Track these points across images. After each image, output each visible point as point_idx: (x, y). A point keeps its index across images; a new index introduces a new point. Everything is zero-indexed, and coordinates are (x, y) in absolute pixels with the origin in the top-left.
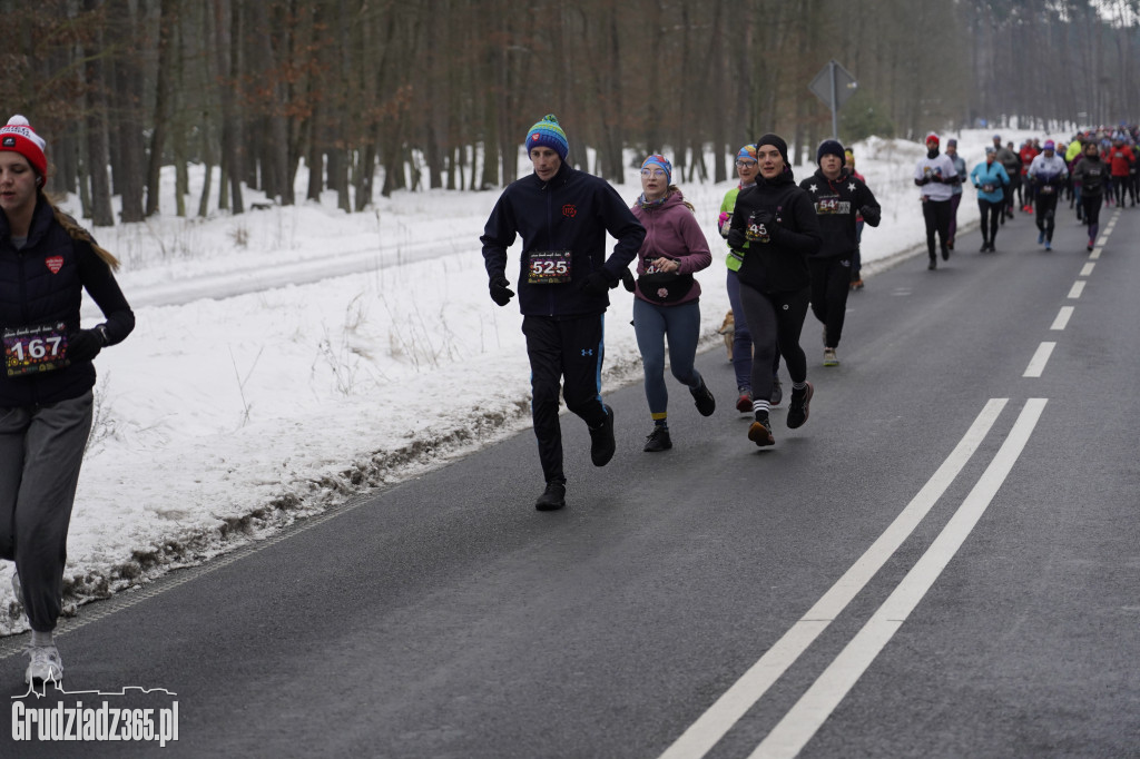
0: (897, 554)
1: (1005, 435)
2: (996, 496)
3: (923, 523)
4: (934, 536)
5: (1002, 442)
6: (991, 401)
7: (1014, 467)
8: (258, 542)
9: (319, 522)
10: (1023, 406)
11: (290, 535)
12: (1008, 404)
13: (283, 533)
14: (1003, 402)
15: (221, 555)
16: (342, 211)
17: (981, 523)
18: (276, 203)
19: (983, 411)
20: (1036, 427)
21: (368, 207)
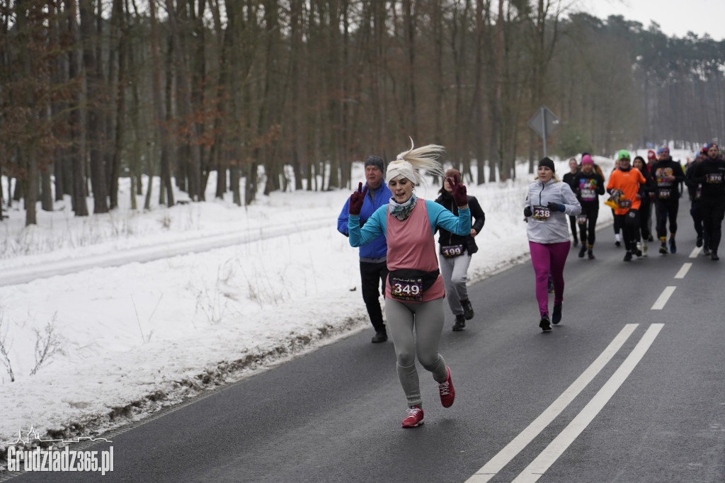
0: (548, 428)
1: (632, 348)
2: (619, 389)
3: (568, 407)
4: (574, 416)
5: (630, 352)
6: (627, 325)
7: (634, 369)
8: (135, 422)
9: (178, 409)
10: (647, 328)
11: (157, 418)
12: (638, 327)
13: (152, 417)
14: (636, 325)
15: (108, 432)
16: (235, 205)
17: (606, 407)
18: (193, 200)
19: (621, 332)
20: (653, 343)
21: (253, 202)
